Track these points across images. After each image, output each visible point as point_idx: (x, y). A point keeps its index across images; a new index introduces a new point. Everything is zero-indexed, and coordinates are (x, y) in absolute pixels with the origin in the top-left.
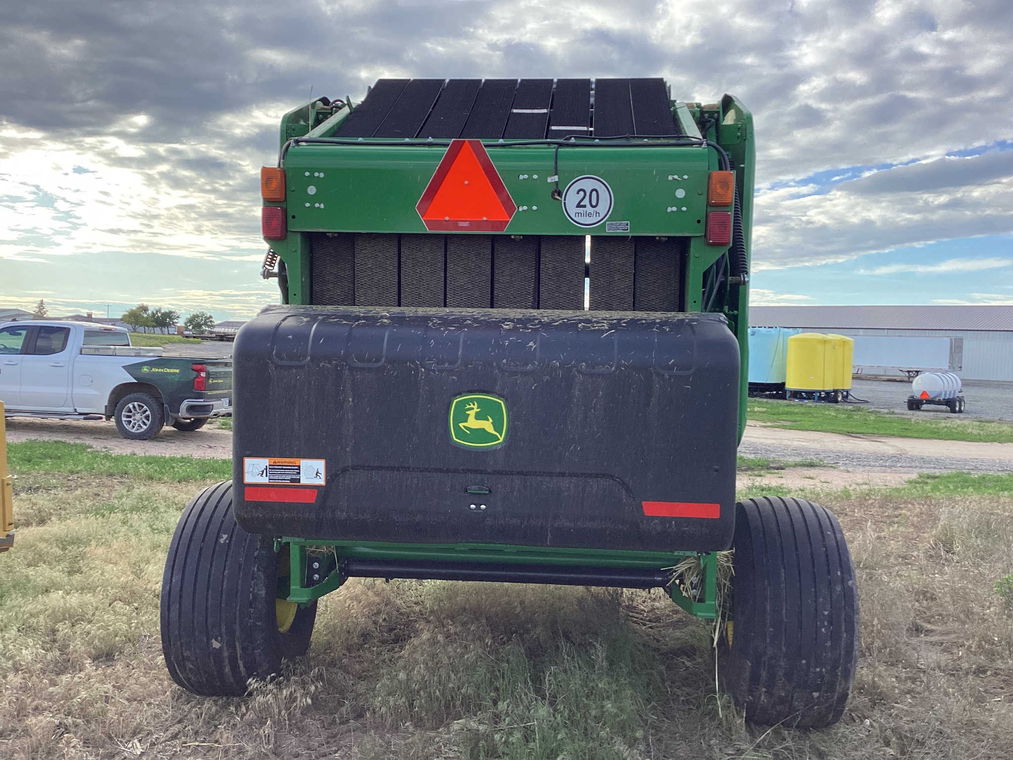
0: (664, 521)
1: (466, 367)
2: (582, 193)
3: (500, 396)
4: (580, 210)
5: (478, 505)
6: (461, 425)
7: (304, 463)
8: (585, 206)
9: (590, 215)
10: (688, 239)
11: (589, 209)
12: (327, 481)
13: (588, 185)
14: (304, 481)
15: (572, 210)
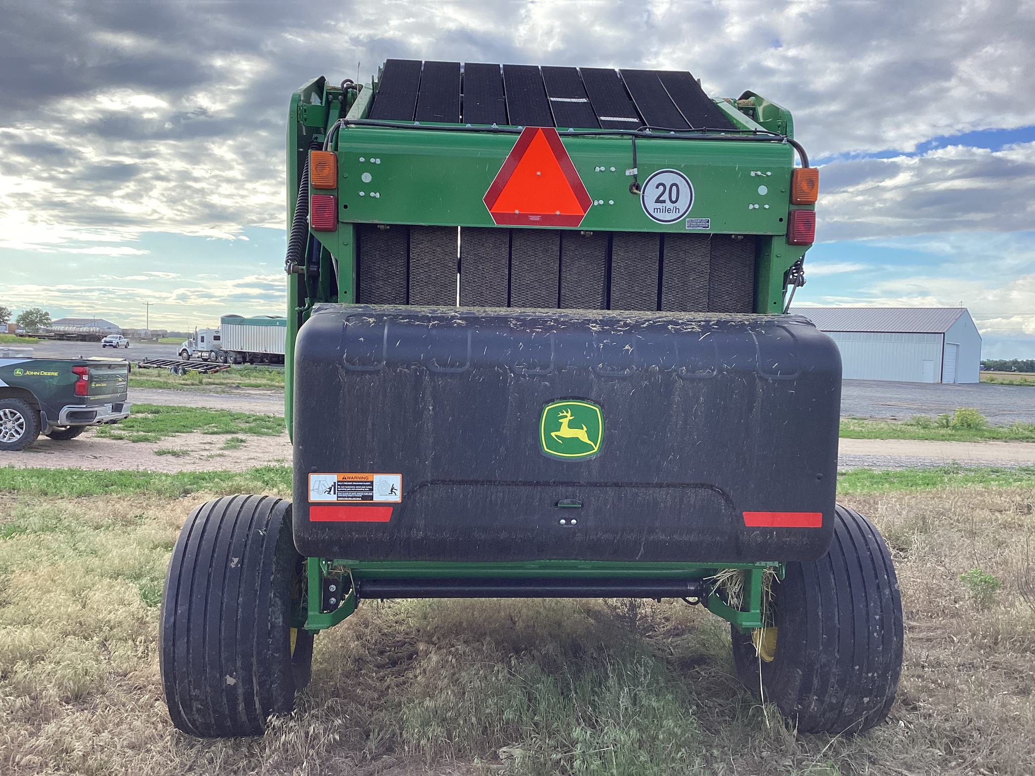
0: (765, 531)
1: (560, 372)
2: (661, 188)
3: (596, 403)
4: (659, 205)
5: (568, 521)
6: (553, 434)
7: (378, 478)
8: (664, 202)
9: (669, 211)
10: (769, 238)
11: (668, 204)
12: (403, 497)
13: (668, 179)
14: (377, 498)
15: (651, 205)
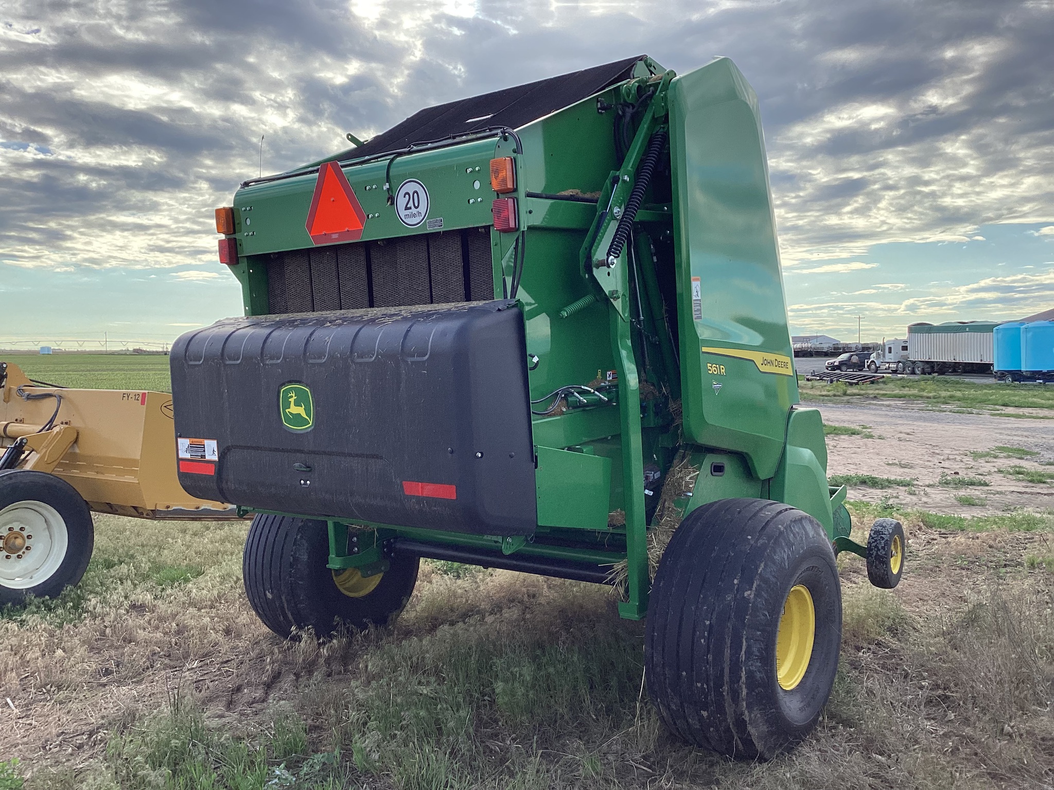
0: (419, 500)
1: (286, 361)
2: (407, 196)
3: (307, 386)
4: (408, 212)
5: (305, 482)
6: (287, 410)
7: (207, 443)
8: (410, 208)
9: (414, 216)
10: (489, 226)
11: (414, 210)
12: (219, 458)
13: (411, 187)
14: (208, 458)
15: (403, 213)
